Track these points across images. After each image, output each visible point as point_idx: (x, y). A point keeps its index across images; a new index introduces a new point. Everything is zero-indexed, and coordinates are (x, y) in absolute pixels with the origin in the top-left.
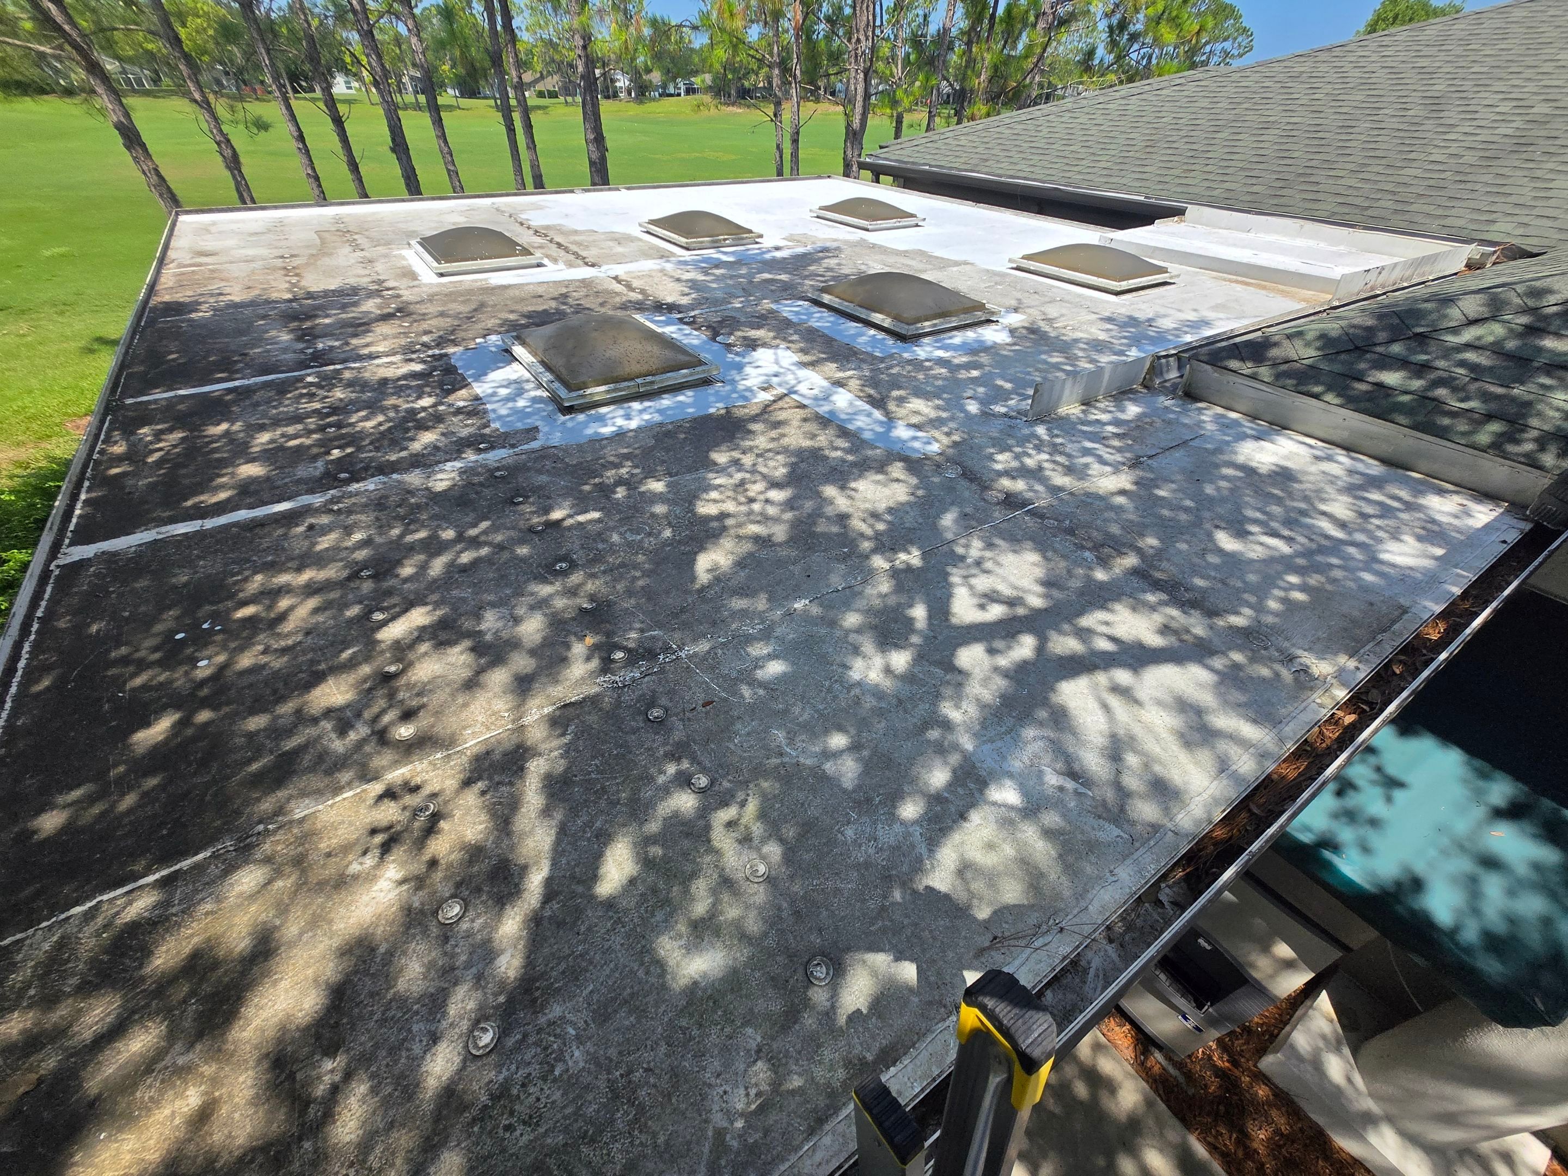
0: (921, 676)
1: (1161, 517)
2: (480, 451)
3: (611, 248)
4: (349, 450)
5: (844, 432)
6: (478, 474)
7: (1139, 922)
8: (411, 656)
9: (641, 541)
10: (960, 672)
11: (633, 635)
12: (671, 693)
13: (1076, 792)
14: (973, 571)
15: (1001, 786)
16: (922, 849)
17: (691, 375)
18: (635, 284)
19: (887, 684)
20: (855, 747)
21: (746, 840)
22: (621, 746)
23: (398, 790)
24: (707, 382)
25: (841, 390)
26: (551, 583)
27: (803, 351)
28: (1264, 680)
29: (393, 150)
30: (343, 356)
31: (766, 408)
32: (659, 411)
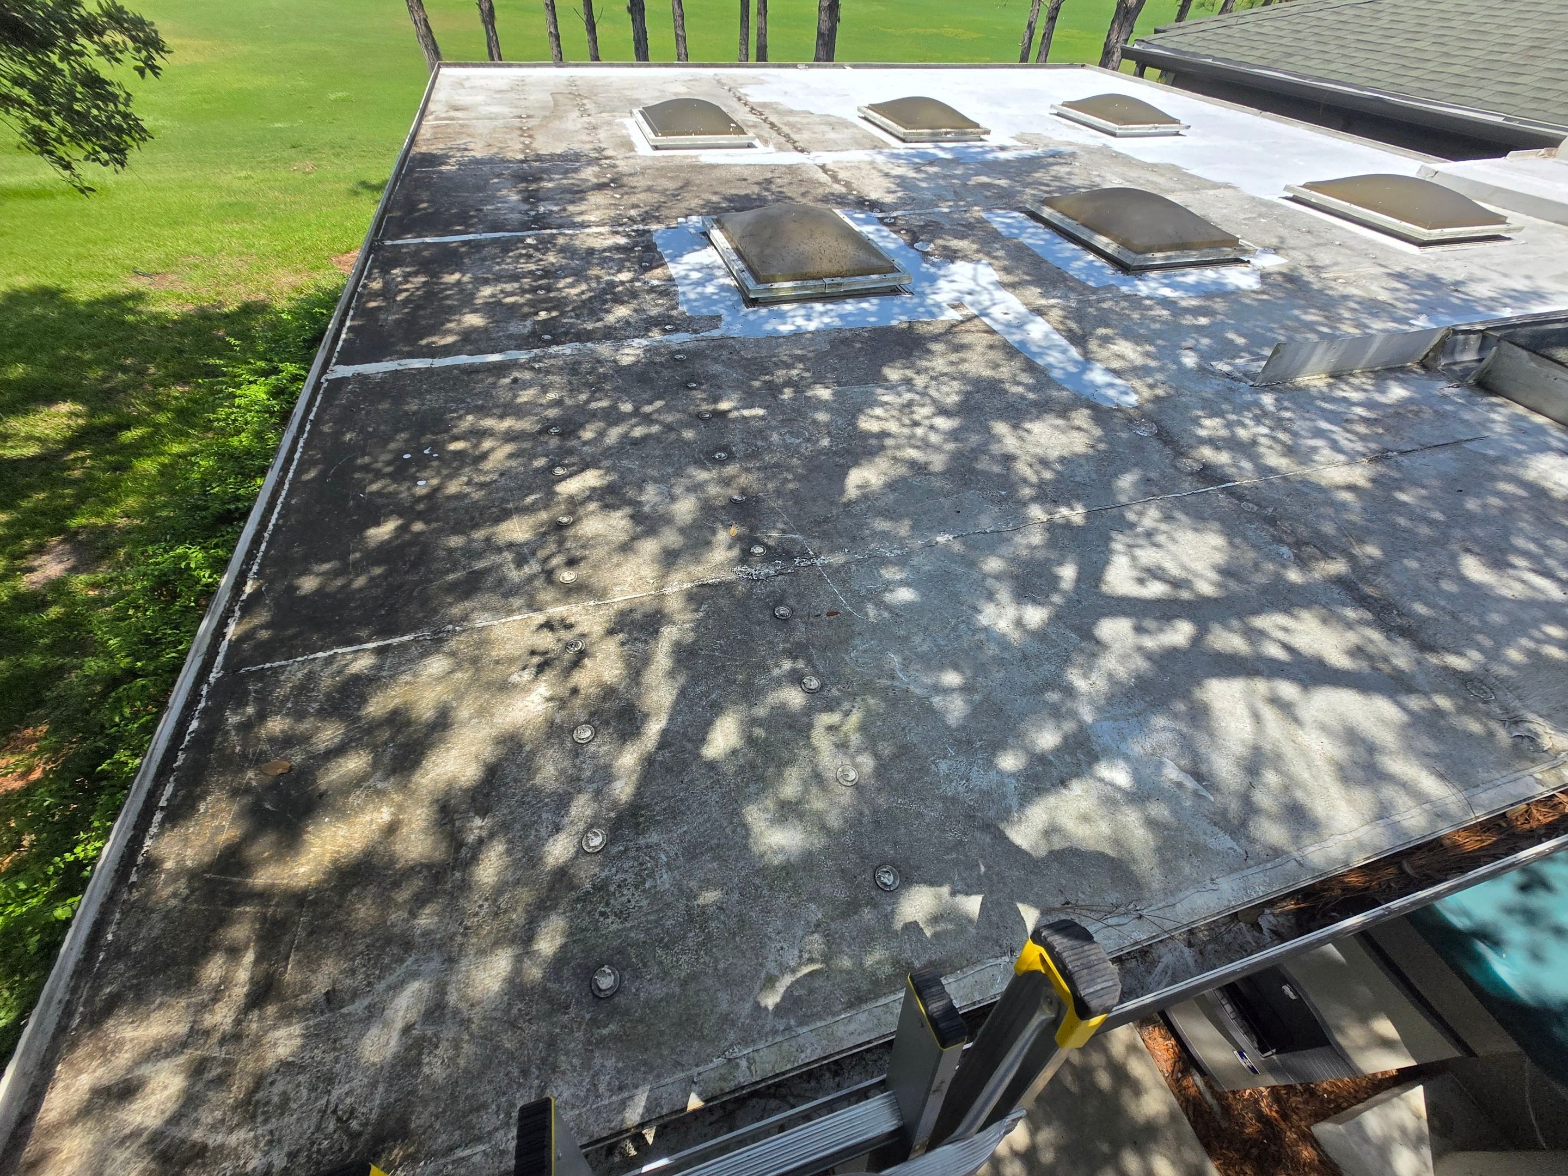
0: (1054, 637)
2: (665, 332)
3: (823, 133)
4: (554, 314)
5: (1031, 367)
6: (661, 354)
7: (1227, 938)
8: (581, 511)
9: (799, 445)
10: (1098, 642)
11: (775, 534)
12: (800, 596)
13: (1196, 794)
14: (1141, 541)
15: (1112, 765)
16: (1014, 802)
17: (881, 281)
18: (842, 175)
19: (1015, 636)
20: (966, 689)
21: (842, 746)
22: (746, 634)
23: (555, 623)
24: (895, 291)
25: (1039, 319)
26: (709, 470)
27: (1006, 270)
28: (1470, 735)
29: (630, 10)
30: (560, 221)
31: (952, 328)
32: (841, 316)
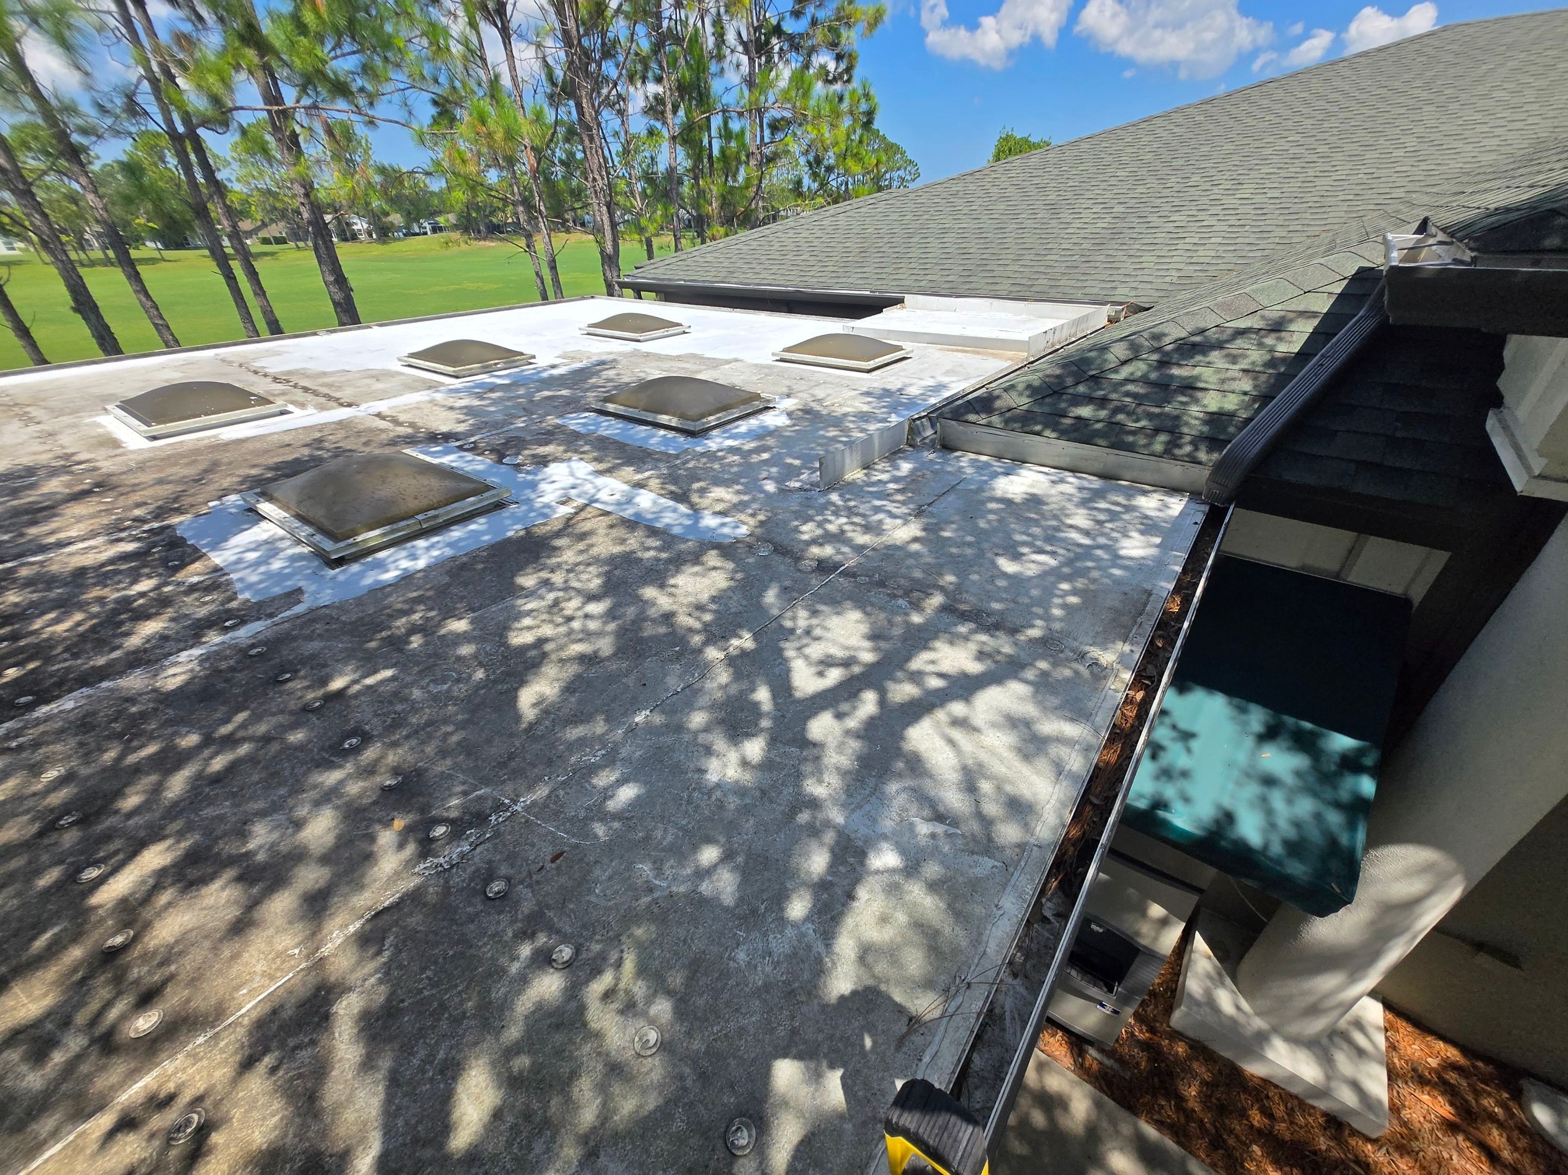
0: (778, 759)
1: (951, 555)
2: (227, 629)
3: (369, 386)
4: (31, 666)
5: (653, 531)
6: (226, 658)
7: (1034, 946)
8: (147, 914)
9: (449, 691)
10: (815, 745)
11: (455, 802)
12: (511, 858)
13: (948, 835)
14: (805, 641)
15: (879, 851)
16: (819, 947)
17: (480, 501)
18: (402, 418)
19: (747, 778)
20: (727, 857)
21: (629, 1008)
22: (458, 943)
23: (139, 1113)
24: (499, 506)
25: (642, 491)
26: (340, 767)
27: (596, 459)
28: (1067, 680)
29: (75, 310)
30: (16, 551)
31: (569, 521)
32: (449, 545)
